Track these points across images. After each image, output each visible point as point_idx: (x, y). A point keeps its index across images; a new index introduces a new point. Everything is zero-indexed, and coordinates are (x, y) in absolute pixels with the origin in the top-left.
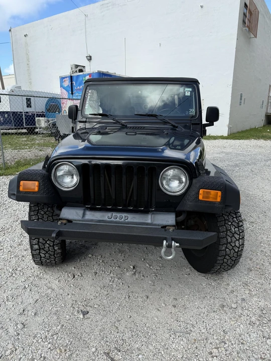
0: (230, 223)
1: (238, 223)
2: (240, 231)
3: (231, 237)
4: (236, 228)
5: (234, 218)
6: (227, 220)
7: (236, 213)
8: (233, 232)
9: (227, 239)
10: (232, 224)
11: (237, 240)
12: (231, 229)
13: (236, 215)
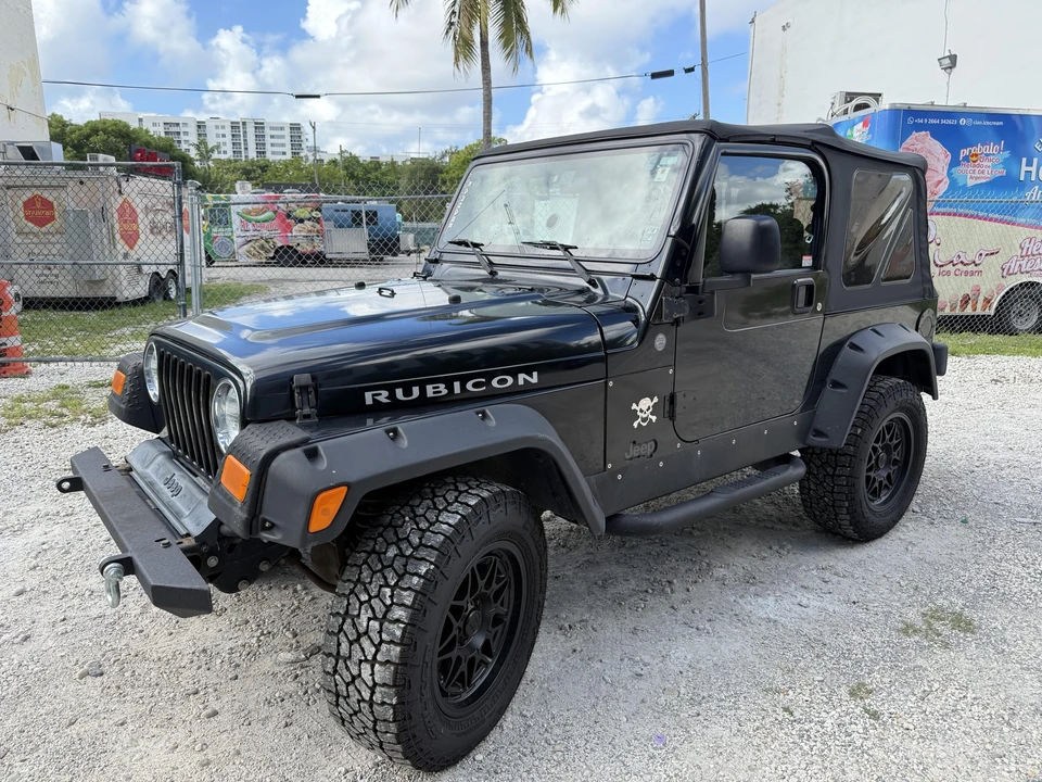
0: (364, 597)
1: (388, 608)
2: (384, 636)
3: (351, 643)
4: (375, 618)
5: (387, 585)
6: (364, 584)
7: (406, 572)
8: (361, 630)
9: (339, 645)
10: (369, 601)
11: (366, 660)
12: (359, 616)
13: (401, 577)
